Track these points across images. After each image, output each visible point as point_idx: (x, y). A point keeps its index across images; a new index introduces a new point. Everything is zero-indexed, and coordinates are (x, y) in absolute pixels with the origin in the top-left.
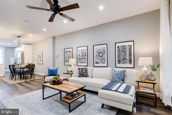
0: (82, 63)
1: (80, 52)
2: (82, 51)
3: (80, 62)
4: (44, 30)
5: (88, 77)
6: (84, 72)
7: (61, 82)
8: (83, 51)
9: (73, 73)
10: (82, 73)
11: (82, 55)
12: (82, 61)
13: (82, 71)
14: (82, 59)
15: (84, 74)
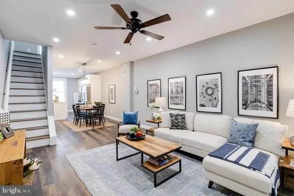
0: (177, 104)
1: (173, 86)
3: (174, 102)
4: (118, 53)
5: (186, 128)
6: (179, 120)
7: (142, 137)
8: (179, 85)
9: (161, 122)
11: (177, 91)
12: (177, 101)
13: (176, 119)
14: (176, 97)
15: (179, 125)
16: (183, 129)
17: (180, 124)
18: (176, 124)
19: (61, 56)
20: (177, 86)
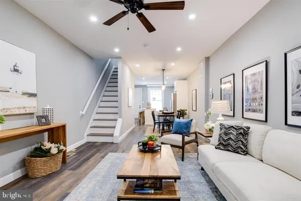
0: (254, 111)
1: (249, 81)
2: (254, 78)
3: (250, 108)
4: (179, 49)
5: (246, 153)
6: (232, 136)
7: (157, 149)
8: (257, 77)
9: (211, 137)
10: (223, 140)
11: (254, 88)
12: (255, 105)
13: (226, 134)
14: (253, 99)
15: (229, 144)
16: (238, 153)
17: (231, 142)
18: (225, 141)
19: (137, 65)
20: (255, 81)
